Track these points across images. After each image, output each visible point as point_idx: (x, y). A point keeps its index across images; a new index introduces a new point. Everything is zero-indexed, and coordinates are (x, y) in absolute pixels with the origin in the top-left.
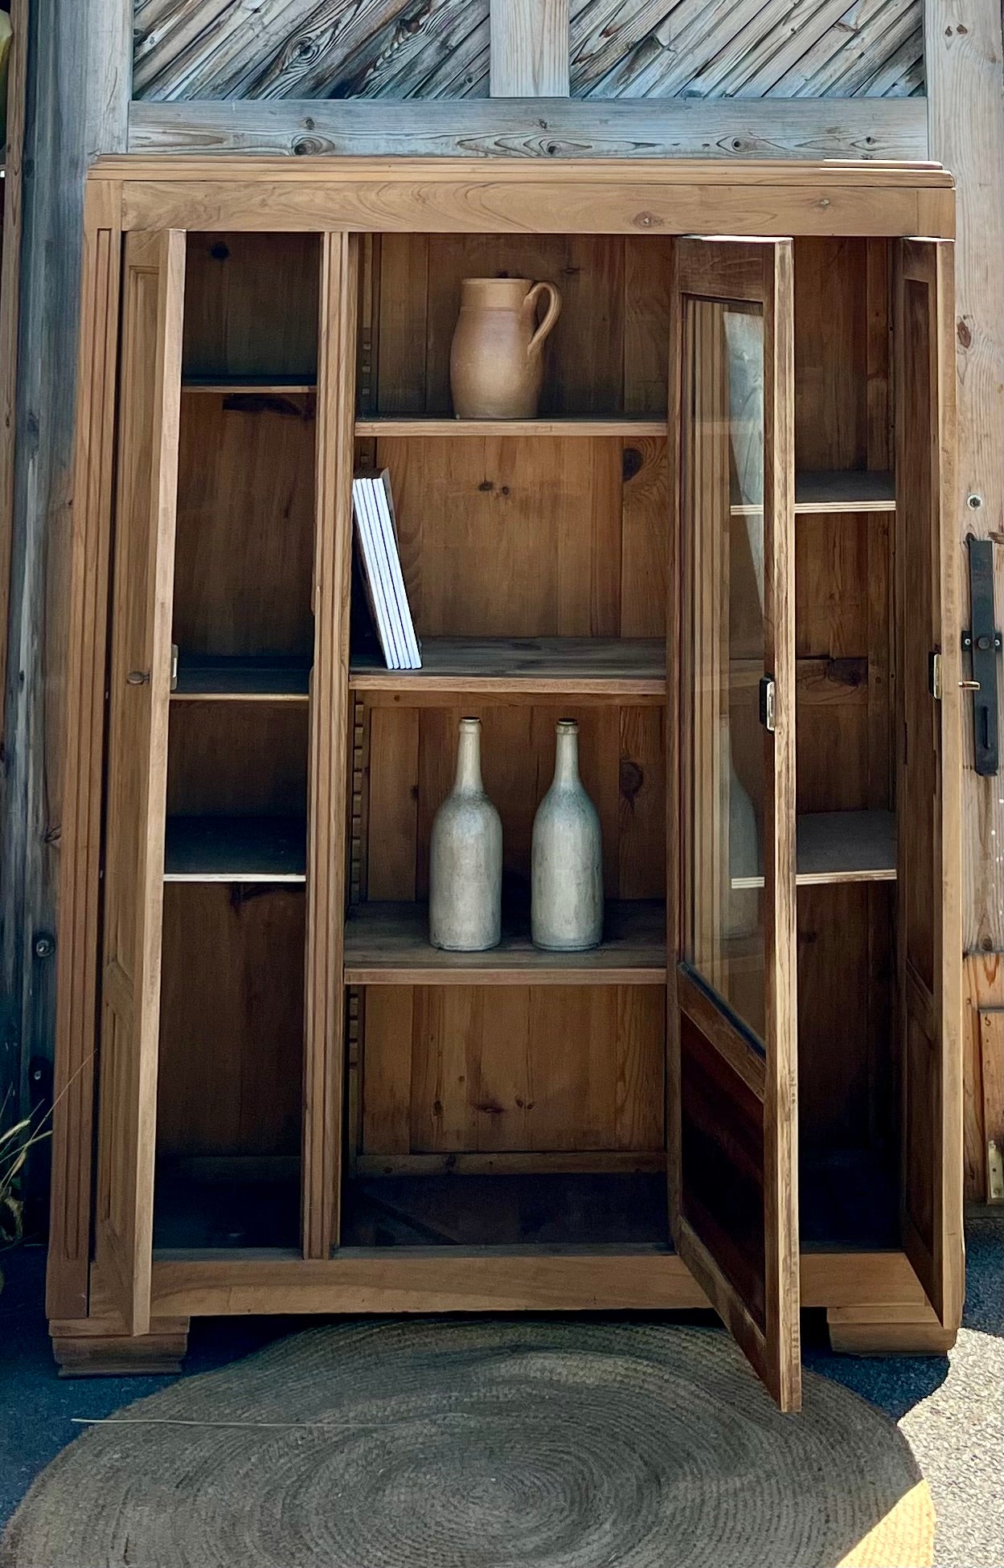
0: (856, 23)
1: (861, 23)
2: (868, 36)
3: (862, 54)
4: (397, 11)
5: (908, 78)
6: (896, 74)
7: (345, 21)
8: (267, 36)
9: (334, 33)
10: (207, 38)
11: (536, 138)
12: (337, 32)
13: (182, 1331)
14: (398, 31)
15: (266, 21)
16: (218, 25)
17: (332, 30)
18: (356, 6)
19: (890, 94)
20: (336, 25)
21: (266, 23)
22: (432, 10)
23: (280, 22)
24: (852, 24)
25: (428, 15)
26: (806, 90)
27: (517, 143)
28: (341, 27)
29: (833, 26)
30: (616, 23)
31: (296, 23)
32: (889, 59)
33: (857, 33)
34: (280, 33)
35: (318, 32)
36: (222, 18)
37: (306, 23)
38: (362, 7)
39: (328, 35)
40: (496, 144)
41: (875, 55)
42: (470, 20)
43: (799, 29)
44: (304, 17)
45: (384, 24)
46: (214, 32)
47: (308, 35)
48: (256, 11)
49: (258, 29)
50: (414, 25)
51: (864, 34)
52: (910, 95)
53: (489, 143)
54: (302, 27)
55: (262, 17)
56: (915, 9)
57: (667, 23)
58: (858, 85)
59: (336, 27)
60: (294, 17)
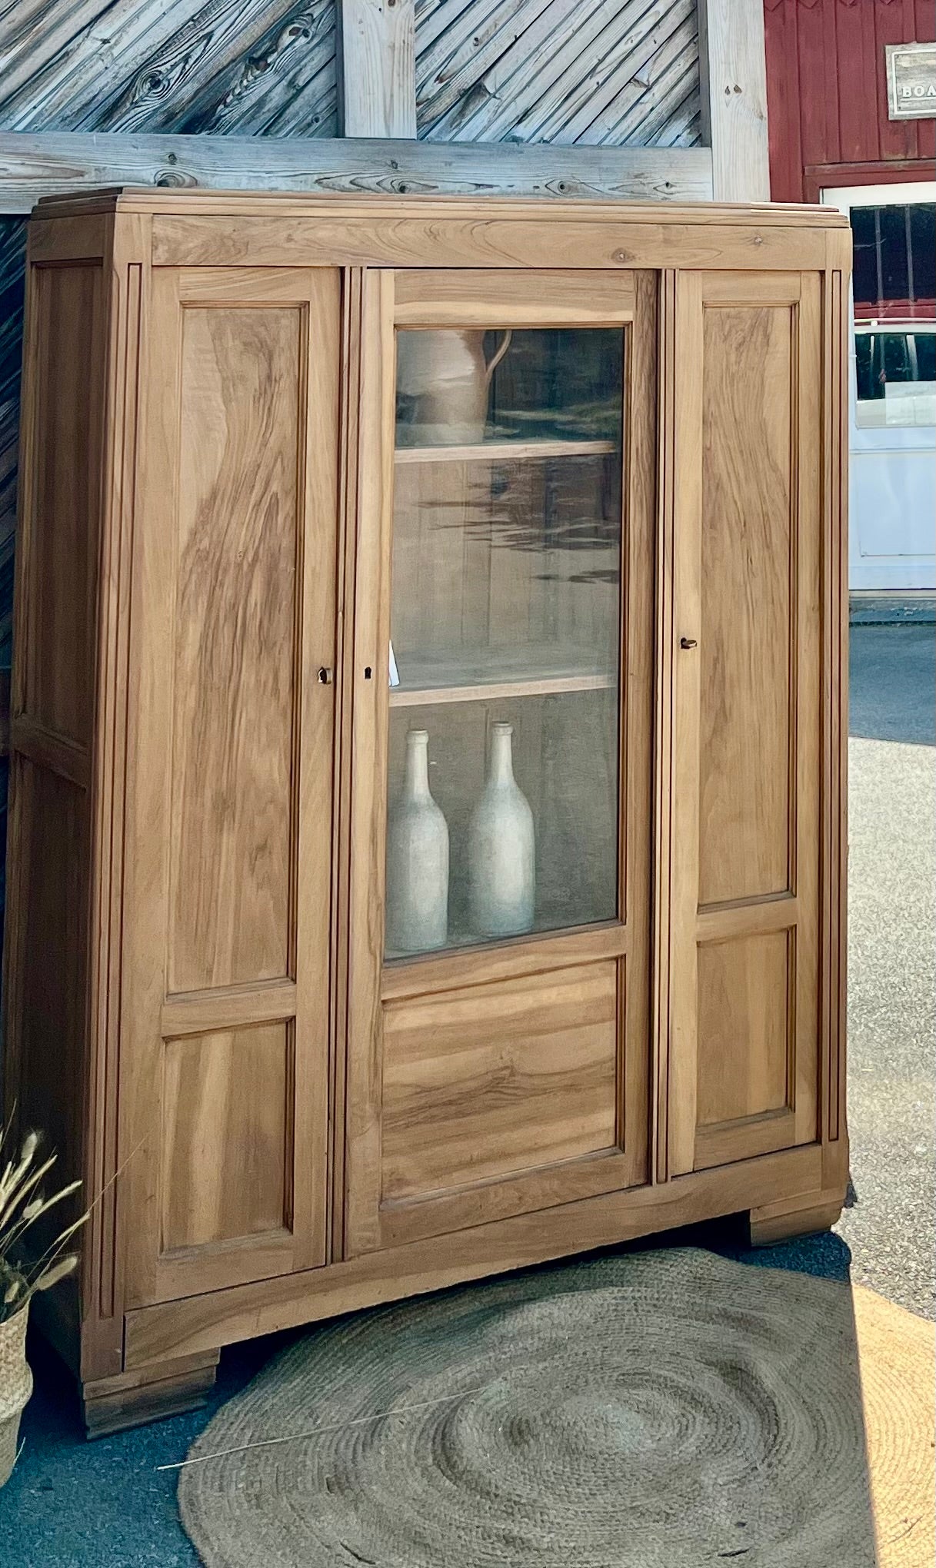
0: (648, 80)
1: (652, 80)
2: (658, 91)
3: (652, 109)
4: (245, 48)
5: (689, 130)
6: (679, 126)
7: (195, 57)
8: (116, 68)
9: (184, 67)
10: (55, 66)
11: (388, 178)
12: (187, 67)
13: (213, 1363)
14: (247, 68)
15: (116, 52)
16: (67, 54)
17: (182, 65)
18: (205, 41)
19: (675, 145)
20: (186, 59)
21: (115, 55)
22: (279, 49)
23: (130, 53)
24: (645, 81)
25: (276, 54)
26: (608, 139)
27: (371, 182)
28: (191, 61)
29: (629, 82)
30: (448, 71)
31: (146, 56)
32: (674, 114)
33: (649, 89)
34: (130, 66)
35: (168, 66)
36: (70, 47)
37: (156, 56)
38: (211, 43)
39: (179, 69)
40: (351, 182)
41: (664, 109)
42: (315, 61)
43: (602, 84)
44: (154, 50)
45: (233, 61)
46: (62, 61)
47: (159, 69)
48: (105, 42)
49: (108, 60)
50: (262, 63)
51: (655, 89)
52: (691, 146)
53: (345, 182)
54: (151, 60)
55: (111, 48)
56: (695, 69)
57: (493, 72)
58: (650, 136)
59: (186, 62)
60: (144, 50)
